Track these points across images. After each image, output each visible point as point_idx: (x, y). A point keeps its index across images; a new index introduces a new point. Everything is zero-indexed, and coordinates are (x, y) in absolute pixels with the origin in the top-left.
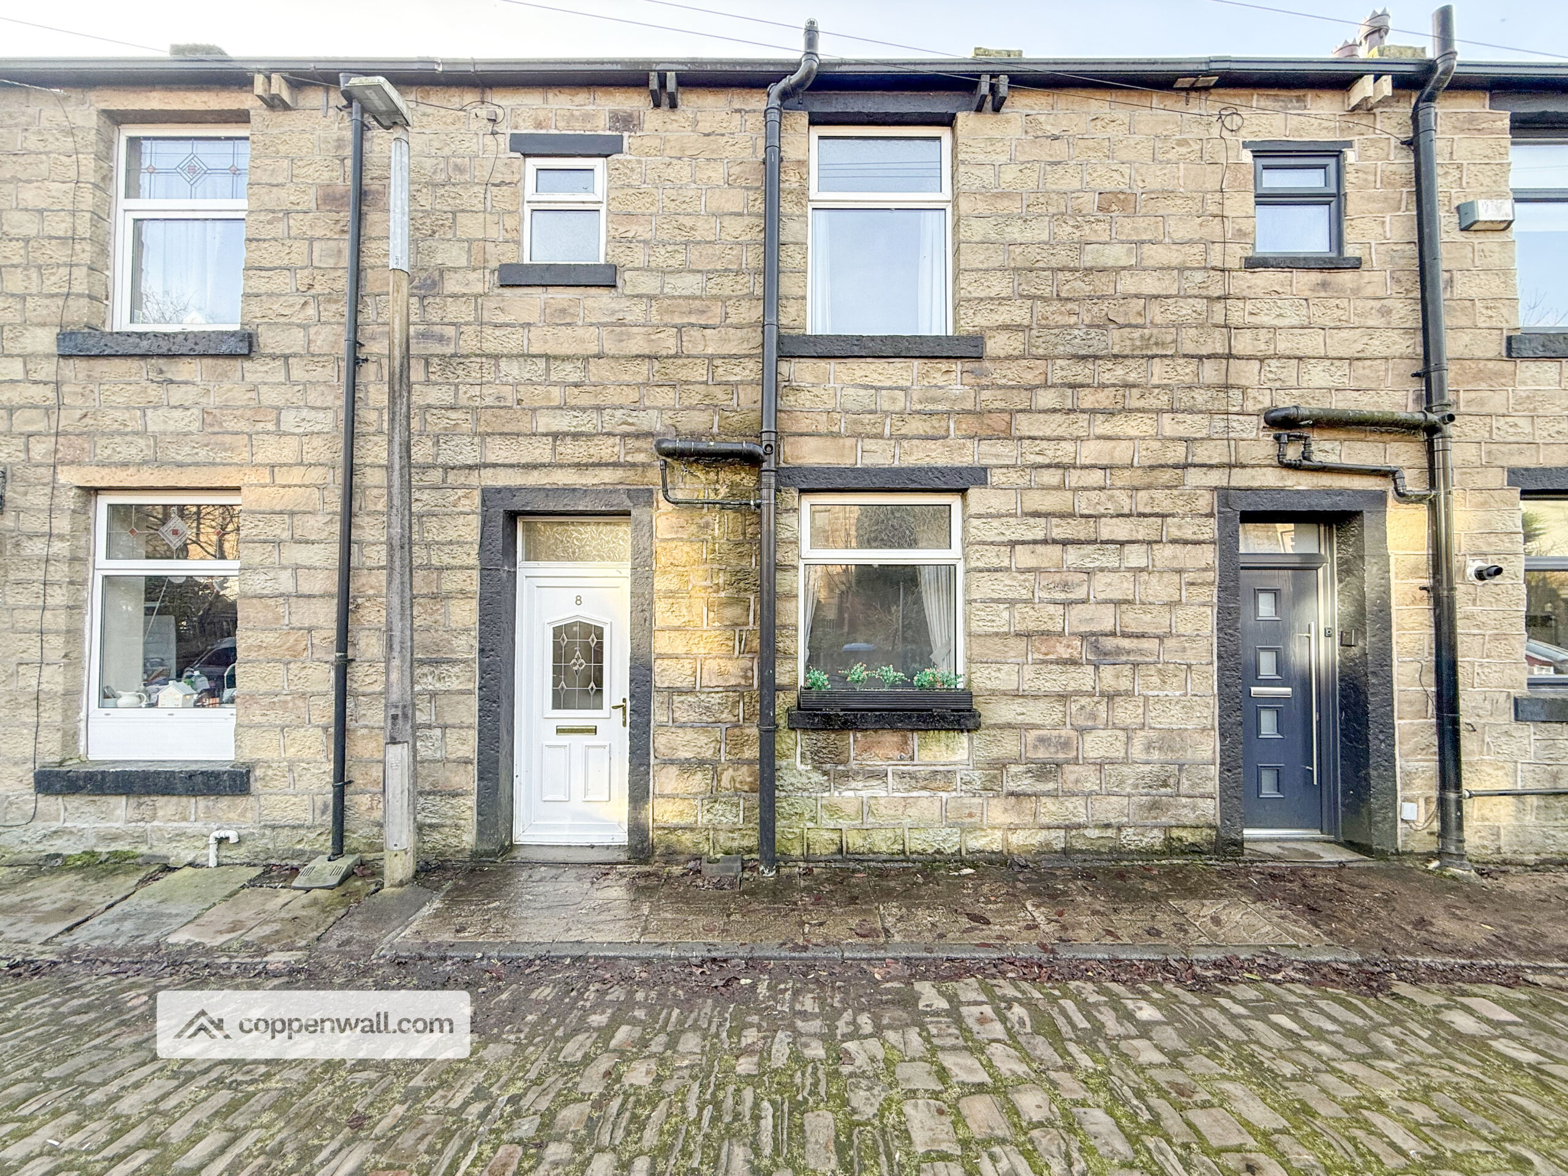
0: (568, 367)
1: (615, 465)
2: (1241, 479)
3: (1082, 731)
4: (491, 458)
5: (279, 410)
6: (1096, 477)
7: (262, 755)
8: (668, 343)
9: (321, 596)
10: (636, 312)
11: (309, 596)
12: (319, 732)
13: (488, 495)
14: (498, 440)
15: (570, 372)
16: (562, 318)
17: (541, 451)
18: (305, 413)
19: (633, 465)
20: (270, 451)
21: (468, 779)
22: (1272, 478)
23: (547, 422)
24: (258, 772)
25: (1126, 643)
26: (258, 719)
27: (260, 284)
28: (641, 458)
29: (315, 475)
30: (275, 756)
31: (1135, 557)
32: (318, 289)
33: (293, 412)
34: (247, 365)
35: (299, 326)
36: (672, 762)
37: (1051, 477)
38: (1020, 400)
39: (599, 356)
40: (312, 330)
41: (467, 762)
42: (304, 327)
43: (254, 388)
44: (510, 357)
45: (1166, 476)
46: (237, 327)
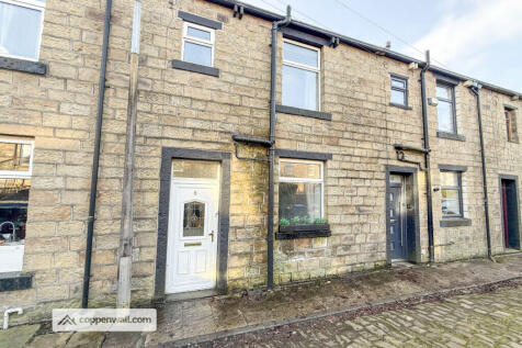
0: (200, 104)
1: (217, 143)
2: (390, 162)
3: (356, 235)
4: (166, 135)
5: (59, 102)
6: (358, 159)
7: (40, 268)
8: (237, 101)
9: (80, 190)
10: (225, 88)
11: (73, 190)
12: (75, 254)
13: (164, 150)
14: (169, 128)
15: (200, 106)
16: (197, 84)
17: (188, 135)
18: (74, 106)
19: (224, 144)
20: (53, 120)
21: (151, 269)
22: (395, 163)
23: (189, 123)
24: (37, 276)
25: (365, 208)
26: (39, 250)
27: (52, 43)
28: (227, 141)
29: (79, 134)
30: (48, 267)
31: (368, 183)
32: (84, 51)
33: (68, 105)
34: (42, 79)
35: (73, 66)
36: (236, 254)
37: (348, 158)
38: (340, 135)
39: (212, 101)
40: (81, 70)
41: (151, 261)
42: (76, 67)
43: (46, 90)
44: (175, 96)
45: (374, 160)
46: (37, 60)
